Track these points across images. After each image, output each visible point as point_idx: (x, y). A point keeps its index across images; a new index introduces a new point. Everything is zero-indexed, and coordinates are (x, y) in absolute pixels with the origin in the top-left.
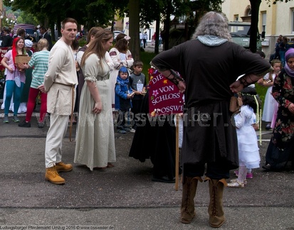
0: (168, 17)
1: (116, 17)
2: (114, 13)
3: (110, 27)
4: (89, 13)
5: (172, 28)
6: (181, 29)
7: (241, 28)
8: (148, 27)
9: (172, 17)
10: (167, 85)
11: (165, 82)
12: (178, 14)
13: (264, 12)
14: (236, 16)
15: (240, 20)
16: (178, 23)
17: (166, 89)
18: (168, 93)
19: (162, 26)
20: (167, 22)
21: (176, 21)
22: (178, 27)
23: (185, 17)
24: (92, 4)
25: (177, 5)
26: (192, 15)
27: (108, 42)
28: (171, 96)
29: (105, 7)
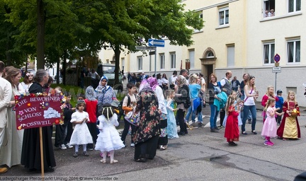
0: (65, 61)
1: (29, 60)
2: (27, 57)
3: (24, 67)
4: (8, 57)
5: (68, 68)
6: (74, 68)
7: (110, 68)
8: (51, 67)
9: (68, 61)
10: (31, 107)
11: (29, 105)
12: (72, 59)
13: (123, 59)
14: (108, 60)
15: (110, 63)
16: (72, 65)
17: (30, 110)
18: (31, 113)
19: (61, 66)
20: (64, 63)
21: (70, 63)
22: (72, 67)
23: (76, 61)
24: (10, 51)
25: (71, 53)
26: (80, 59)
27: (17, 77)
28: (34, 115)
29: (21, 53)
